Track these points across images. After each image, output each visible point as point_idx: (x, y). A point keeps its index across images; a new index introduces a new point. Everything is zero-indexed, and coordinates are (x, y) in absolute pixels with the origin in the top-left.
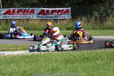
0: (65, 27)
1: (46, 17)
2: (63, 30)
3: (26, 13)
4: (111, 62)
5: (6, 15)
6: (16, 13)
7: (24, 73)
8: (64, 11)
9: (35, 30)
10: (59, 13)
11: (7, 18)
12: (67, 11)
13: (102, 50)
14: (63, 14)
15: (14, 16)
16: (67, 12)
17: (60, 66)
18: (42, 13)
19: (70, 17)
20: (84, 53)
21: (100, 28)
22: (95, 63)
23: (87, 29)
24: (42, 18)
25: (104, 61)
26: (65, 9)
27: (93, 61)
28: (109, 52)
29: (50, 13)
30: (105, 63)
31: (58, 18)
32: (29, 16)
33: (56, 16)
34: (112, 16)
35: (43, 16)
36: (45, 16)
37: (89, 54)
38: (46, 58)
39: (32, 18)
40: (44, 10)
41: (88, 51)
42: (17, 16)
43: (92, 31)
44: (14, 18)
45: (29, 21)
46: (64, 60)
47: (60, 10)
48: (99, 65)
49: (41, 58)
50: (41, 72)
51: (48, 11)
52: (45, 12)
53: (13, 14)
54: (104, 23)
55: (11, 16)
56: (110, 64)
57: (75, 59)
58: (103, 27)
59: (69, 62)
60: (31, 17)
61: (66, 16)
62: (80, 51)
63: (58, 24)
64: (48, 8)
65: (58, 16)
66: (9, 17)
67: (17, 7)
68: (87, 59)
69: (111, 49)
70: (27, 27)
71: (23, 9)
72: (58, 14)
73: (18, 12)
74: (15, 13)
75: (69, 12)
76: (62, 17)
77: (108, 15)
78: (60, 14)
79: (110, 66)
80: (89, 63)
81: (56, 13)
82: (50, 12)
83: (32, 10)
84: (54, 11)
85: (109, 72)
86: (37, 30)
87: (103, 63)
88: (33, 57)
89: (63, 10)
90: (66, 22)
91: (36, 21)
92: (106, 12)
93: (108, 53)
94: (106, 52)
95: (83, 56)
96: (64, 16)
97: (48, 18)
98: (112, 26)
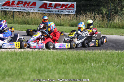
3: (26, 5)
4: (109, 65)
5: (5, 6)
6: (16, 5)
7: (6, 73)
8: (69, 6)
9: (35, 25)
10: (63, 7)
11: (6, 10)
12: (72, 6)
13: (102, 51)
14: (67, 9)
15: (14, 8)
16: (72, 7)
17: (48, 67)
18: (44, 6)
19: (75, 13)
21: (107, 26)
22: (90, 65)
24: (45, 12)
25: (101, 64)
26: (70, 3)
27: (89, 63)
29: (53, 7)
30: (101, 65)
31: (61, 13)
32: (30, 9)
33: (60, 11)
35: (45, 10)
36: (47, 10)
39: (33, 12)
41: (85, 51)
42: (17, 8)
43: (98, 29)
44: (14, 10)
45: (29, 15)
46: (55, 60)
47: (64, 4)
48: (94, 67)
50: (26, 72)
51: (51, 4)
53: (12, 6)
55: (10, 7)
58: (110, 25)
60: (32, 10)
61: (71, 11)
64: (51, 1)
65: (62, 11)
66: (8, 9)
68: (81, 61)
69: (112, 51)
70: (27, 21)
71: (24, 1)
72: (61, 8)
73: (18, 4)
74: (15, 4)
75: (73, 7)
76: (66, 12)
78: (64, 9)
79: (107, 70)
80: (83, 65)
81: (60, 7)
82: (53, 5)
83: (34, 3)
84: (58, 5)
85: (103, 76)
86: (37, 25)
87: (99, 66)
88: (23, 55)
89: (67, 5)
90: (70, 18)
92: (115, 9)
93: (107, 54)
95: (78, 56)
96: (68, 11)
97: (51, 13)
98: (121, 24)
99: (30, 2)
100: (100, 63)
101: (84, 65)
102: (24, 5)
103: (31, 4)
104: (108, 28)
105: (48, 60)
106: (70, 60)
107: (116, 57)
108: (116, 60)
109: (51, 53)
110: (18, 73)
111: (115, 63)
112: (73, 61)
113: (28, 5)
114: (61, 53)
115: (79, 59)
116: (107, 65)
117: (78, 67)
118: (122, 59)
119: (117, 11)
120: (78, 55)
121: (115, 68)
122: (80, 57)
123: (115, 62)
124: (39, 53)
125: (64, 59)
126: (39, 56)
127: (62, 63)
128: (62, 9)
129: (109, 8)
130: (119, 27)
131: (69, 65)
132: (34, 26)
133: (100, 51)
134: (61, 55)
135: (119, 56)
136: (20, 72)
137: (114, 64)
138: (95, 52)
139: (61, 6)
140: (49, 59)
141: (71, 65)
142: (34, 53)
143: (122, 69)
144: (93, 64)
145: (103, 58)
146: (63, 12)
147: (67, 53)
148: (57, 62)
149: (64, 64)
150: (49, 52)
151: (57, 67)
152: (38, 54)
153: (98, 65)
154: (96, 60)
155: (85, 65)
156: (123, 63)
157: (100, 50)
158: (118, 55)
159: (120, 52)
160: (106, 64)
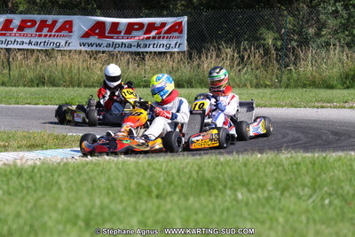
1: (108, 45)
3: (45, 31)
4: (286, 194)
6: (15, 30)
8: (167, 28)
9: (73, 86)
12: (176, 28)
13: (265, 156)
14: (164, 38)
15: (10, 39)
16: (176, 31)
18: (97, 31)
19: (185, 47)
21: (280, 82)
22: (233, 197)
23: (239, 87)
24: (98, 49)
25: (263, 192)
26: (170, 21)
27: (228, 192)
29: (122, 34)
30: (264, 198)
31: (147, 50)
32: (55, 40)
33: (142, 43)
34: (318, 46)
35: (100, 41)
36: (105, 41)
39: (65, 48)
40: (102, 24)
41: (219, 156)
42: (19, 40)
43: (254, 91)
44: (9, 46)
45: (55, 58)
46: (133, 186)
47: (154, 23)
48: (243, 204)
50: (50, 223)
51: (115, 25)
52: (108, 28)
53: (5, 34)
54: (292, 67)
58: (289, 80)
60: (63, 43)
61: (173, 42)
63: (148, 67)
64: (116, 17)
65: (147, 42)
67: (21, 13)
68: (206, 185)
69: (294, 155)
70: (50, 76)
71: (38, 18)
72: (146, 36)
73: (21, 28)
74: (12, 30)
75: (181, 32)
76: (161, 45)
78: (154, 38)
79: (281, 210)
80: (212, 199)
81: (141, 32)
82: (122, 28)
83: (66, 22)
84: (136, 27)
85: (271, 228)
86: (79, 86)
87: (259, 199)
88: (38, 175)
89: (163, 25)
90: (171, 63)
91: (76, 56)
92: (300, 33)
95: (197, 173)
96: (165, 42)
97: (117, 50)
98: (317, 75)
99: (55, 22)
100: (260, 191)
101: (216, 197)
102: (40, 29)
103: (58, 25)
104: (281, 87)
105: (112, 188)
106: (176, 186)
107: (307, 172)
108: (307, 180)
109: (120, 166)
110: (27, 228)
111: (303, 190)
112: (183, 188)
113: (50, 31)
114: (149, 164)
115: (201, 180)
116: (282, 194)
117: (197, 205)
118: (323, 176)
119: (306, 38)
120: (197, 168)
121: (304, 205)
122: (203, 175)
123: (304, 186)
124: (86, 168)
125: (158, 183)
126: (86, 177)
127: (154, 195)
128: (148, 38)
129: (283, 31)
130: (314, 84)
131: (172, 201)
132: (71, 88)
133: (259, 156)
134: (149, 173)
135: (316, 168)
136: (32, 226)
137: (301, 193)
138: (247, 160)
139: (145, 28)
140: (114, 182)
141: (179, 198)
142: (71, 169)
143: (323, 205)
144: (242, 194)
145: (269, 175)
146: (151, 46)
147: (164, 165)
148: (139, 193)
149: (157, 196)
150: (116, 164)
151: (138, 206)
152: (82, 172)
153: (254, 196)
154: (249, 181)
155: (219, 199)
156: (326, 189)
157: (261, 151)
158: (310, 166)
159: (317, 155)
160: (278, 193)
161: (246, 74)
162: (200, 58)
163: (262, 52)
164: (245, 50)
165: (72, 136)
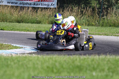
0: (47, 19)
1: (21, 4)
2: (45, 23)
9: (4, 22)
13: (101, 57)
14: (46, 1)
19: (56, 6)
20: (75, 59)
21: (99, 23)
24: (16, 5)
28: (111, 60)
31: (38, 6)
33: (36, 3)
34: (117, 8)
35: (17, 1)
36: (19, 2)
37: (82, 62)
38: (20, 63)
41: (80, 56)
43: (87, 27)
46: (45, 68)
49: (12, 63)
54: (105, 17)
56: (112, 77)
57: (62, 67)
58: (103, 23)
59: (53, 71)
61: (50, 3)
62: (69, 56)
63: (38, 14)
65: (39, 3)
76: (45, 5)
77: (110, 5)
86: (7, 22)
90: (49, 13)
91: (6, 8)
92: (108, 2)
93: (109, 61)
94: (107, 60)
96: (47, 3)
97: (24, 6)
98: (116, 21)
106: (64, 69)
119: (111, 4)
128: (39, 1)
133: (98, 57)
146: (40, 5)
161: (84, 19)
162: (63, 11)
163: (91, 10)
164: (84, 8)
165: (5, 44)
